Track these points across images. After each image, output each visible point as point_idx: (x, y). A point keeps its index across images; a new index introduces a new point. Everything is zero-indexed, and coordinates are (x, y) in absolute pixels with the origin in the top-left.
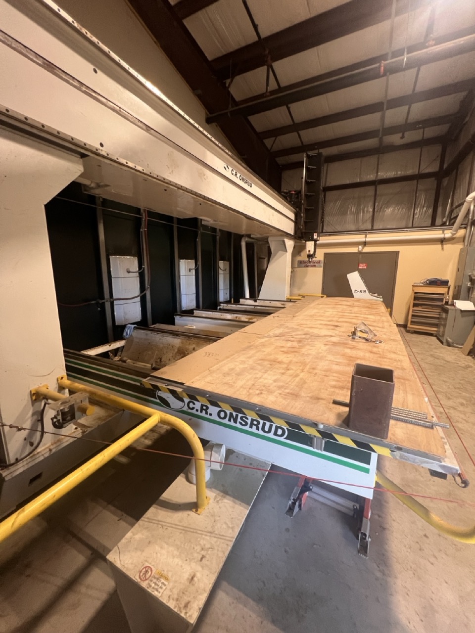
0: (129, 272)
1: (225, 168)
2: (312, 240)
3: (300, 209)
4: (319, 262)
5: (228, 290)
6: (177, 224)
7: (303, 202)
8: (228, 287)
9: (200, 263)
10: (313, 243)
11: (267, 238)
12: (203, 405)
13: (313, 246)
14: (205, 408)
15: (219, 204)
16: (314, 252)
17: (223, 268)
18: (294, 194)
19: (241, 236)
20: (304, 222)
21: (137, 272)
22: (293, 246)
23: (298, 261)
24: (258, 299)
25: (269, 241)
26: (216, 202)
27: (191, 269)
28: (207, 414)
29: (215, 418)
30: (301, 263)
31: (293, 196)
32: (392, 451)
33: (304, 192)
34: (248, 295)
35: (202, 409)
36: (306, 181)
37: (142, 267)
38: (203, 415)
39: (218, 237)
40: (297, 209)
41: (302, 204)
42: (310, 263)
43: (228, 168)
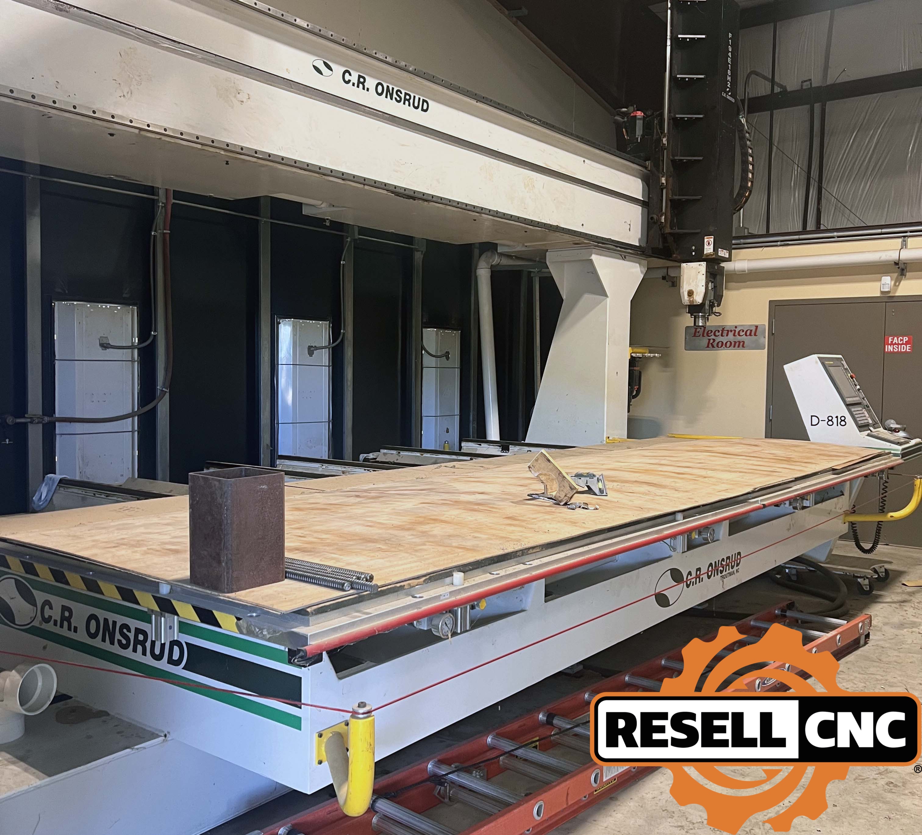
0: (105, 346)
1: (316, 68)
2: (699, 257)
3: (657, 165)
4: (754, 331)
5: (457, 419)
6: (273, 217)
7: (665, 141)
8: (457, 411)
9: (348, 331)
10: (701, 267)
11: (543, 254)
12: (64, 608)
13: (704, 276)
14: (67, 614)
15: (282, 160)
16: (711, 296)
17: (437, 351)
18: (640, 119)
19: (476, 252)
20: (669, 203)
21: (132, 347)
22: (642, 276)
23: (687, 328)
24: (527, 441)
25: (547, 263)
26: (269, 157)
27: (317, 348)
28: (69, 629)
29: (82, 636)
30: (695, 336)
31: (639, 125)
32: (238, 619)
33: (669, 111)
34: (493, 432)
35: (63, 618)
36: (673, 78)
37: (150, 334)
38: (64, 632)
39: (418, 257)
40: (648, 163)
41: (663, 148)
42: (725, 333)
43: (330, 68)
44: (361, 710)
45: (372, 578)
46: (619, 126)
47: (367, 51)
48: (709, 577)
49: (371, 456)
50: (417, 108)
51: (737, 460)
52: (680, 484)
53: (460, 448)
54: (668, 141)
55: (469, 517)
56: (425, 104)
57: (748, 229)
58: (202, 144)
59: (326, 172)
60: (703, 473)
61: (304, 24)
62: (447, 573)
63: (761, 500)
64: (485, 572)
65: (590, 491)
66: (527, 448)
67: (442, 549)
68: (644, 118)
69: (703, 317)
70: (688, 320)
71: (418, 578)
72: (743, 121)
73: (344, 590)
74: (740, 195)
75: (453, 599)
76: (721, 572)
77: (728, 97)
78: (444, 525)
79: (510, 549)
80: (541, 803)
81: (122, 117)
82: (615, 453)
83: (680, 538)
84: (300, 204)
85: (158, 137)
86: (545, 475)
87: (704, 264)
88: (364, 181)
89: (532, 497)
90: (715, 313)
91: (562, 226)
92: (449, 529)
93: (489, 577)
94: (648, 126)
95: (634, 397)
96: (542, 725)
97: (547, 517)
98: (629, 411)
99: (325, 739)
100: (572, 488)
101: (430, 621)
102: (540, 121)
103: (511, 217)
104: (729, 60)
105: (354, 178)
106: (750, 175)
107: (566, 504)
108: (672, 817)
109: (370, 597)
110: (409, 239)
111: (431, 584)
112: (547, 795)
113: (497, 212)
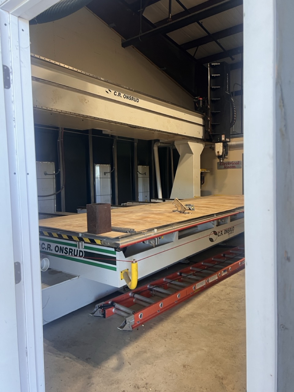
0: (46, 174)
1: (106, 92)
2: (221, 141)
3: (207, 114)
4: (238, 163)
5: (149, 193)
6: (93, 134)
7: (209, 107)
8: (149, 190)
9: (116, 167)
10: (221, 144)
11: (173, 142)
12: (48, 245)
13: (222, 147)
14: (49, 246)
15: (98, 119)
16: (224, 153)
17: (142, 172)
18: (201, 100)
19: (153, 142)
20: (211, 125)
21: (53, 174)
22: (203, 148)
23: (218, 163)
24: (170, 198)
25: (175, 145)
26: (95, 118)
27: (107, 173)
28: (50, 250)
29: (54, 252)
30: (220, 165)
31: (201, 102)
32: (101, 241)
33: (210, 98)
34: (160, 196)
35: (48, 247)
36: (211, 88)
37: (58, 170)
38: (49, 251)
39: (136, 144)
40: (204, 114)
41: (209, 109)
42: (229, 164)
43: (110, 91)
44: (134, 261)
45: (134, 230)
46: (195, 103)
47: (121, 86)
48: (225, 234)
49: (125, 204)
50: (135, 101)
51: (232, 200)
52: (216, 207)
53: (150, 201)
54: (210, 107)
55: (157, 216)
56: (138, 100)
57: (236, 132)
58: (76, 115)
59: (110, 121)
60: (222, 204)
61: (103, 79)
62: (153, 229)
63: (239, 211)
64: (162, 229)
65: (190, 209)
66: (170, 200)
67: (151, 224)
68: (202, 100)
69: (222, 159)
70: (218, 160)
71: (145, 230)
72: (232, 100)
73: (127, 233)
74: (232, 122)
75: (155, 236)
76: (228, 232)
77: (228, 93)
78: (150, 218)
79: (169, 223)
80: (179, 294)
81: (54, 109)
82: (197, 200)
83: (215, 221)
84: (102, 131)
85: (64, 114)
86: (177, 205)
87: (222, 143)
88: (121, 124)
89: (174, 211)
90: (226, 158)
91: (179, 134)
92: (152, 219)
93: (163, 230)
94: (203, 102)
95: (202, 184)
96: (178, 276)
97: (178, 216)
98: (201, 188)
99: (123, 273)
100: (185, 208)
101: (149, 242)
102: (171, 103)
103: (164, 132)
104: (227, 82)
105: (118, 123)
106: (235, 116)
107: (183, 213)
108: (216, 298)
109: (134, 235)
110: (133, 139)
111: (149, 232)
112: (181, 292)
113: (160, 130)
